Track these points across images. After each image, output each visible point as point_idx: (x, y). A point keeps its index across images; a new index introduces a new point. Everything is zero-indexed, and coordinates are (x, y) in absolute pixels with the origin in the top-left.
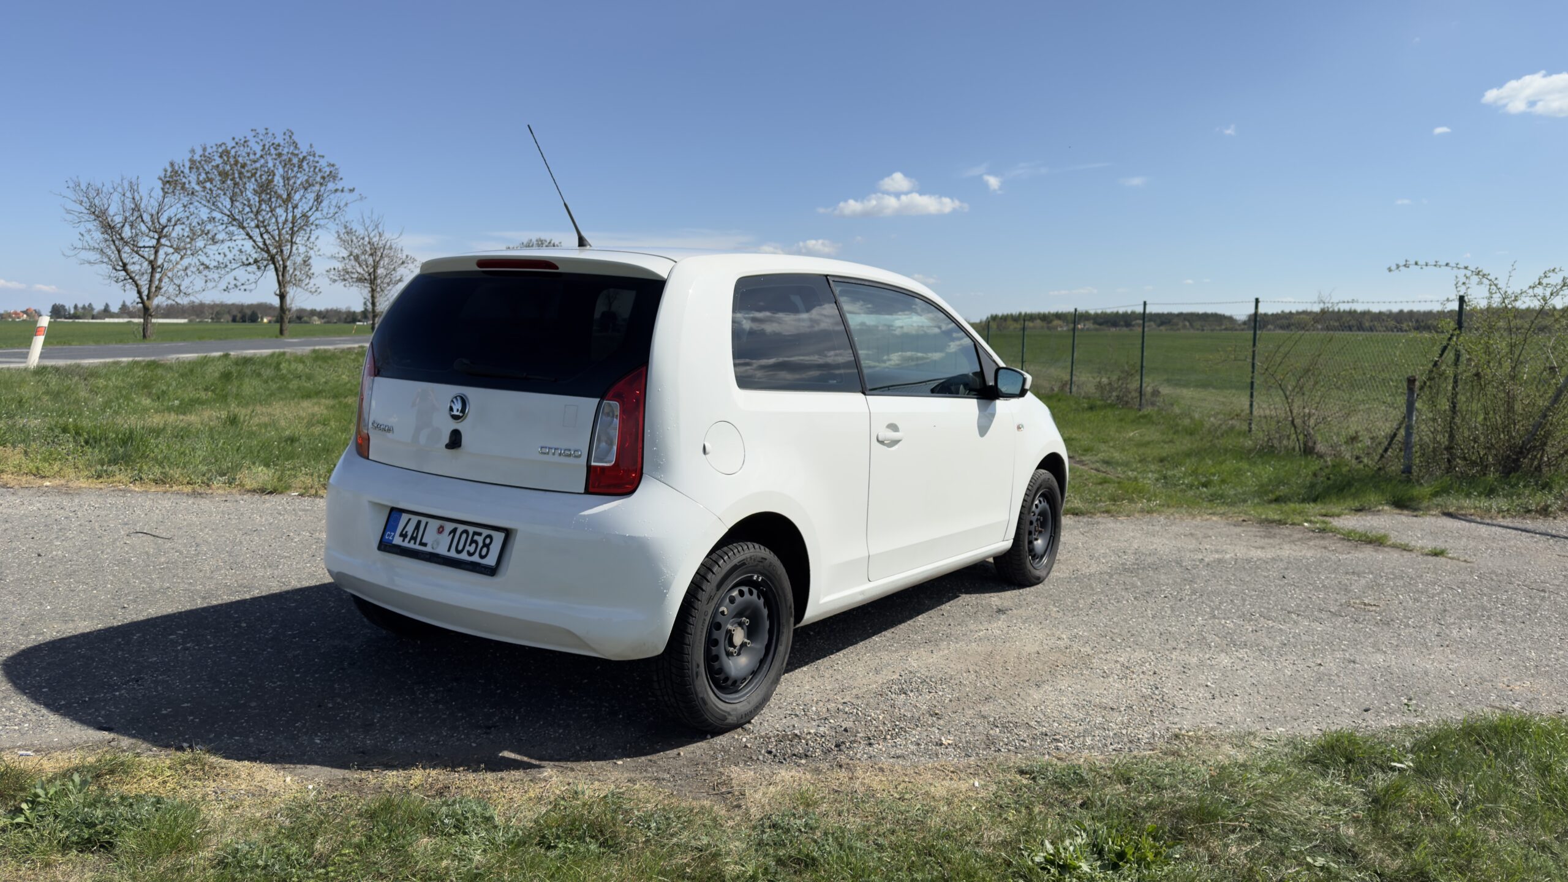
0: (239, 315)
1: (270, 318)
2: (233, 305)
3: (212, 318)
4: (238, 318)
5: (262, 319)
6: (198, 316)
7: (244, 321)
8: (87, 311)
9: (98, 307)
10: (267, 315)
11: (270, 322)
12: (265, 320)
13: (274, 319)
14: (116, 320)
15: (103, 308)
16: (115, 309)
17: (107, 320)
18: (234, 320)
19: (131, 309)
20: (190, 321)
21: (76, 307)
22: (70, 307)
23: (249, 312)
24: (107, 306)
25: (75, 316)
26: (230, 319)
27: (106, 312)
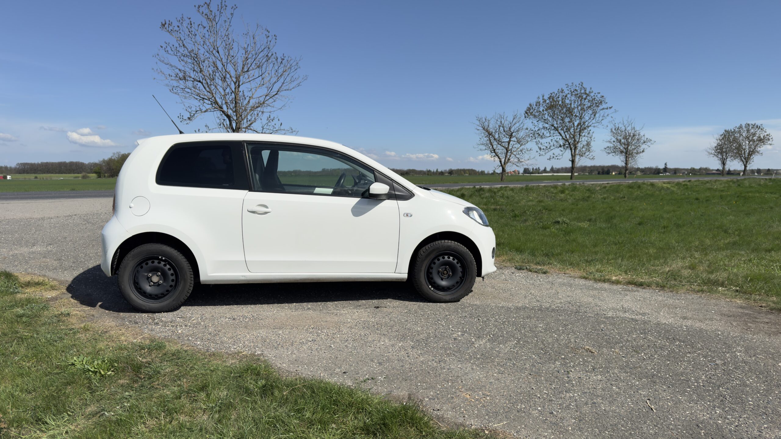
0: (601, 171)
1: (616, 172)
2: (600, 166)
3: (589, 173)
4: (600, 173)
5: (612, 173)
6: (583, 172)
7: (603, 174)
8: (537, 171)
9: (542, 169)
10: (615, 171)
11: (616, 174)
12: (614, 173)
13: (618, 173)
14: (547, 174)
15: (543, 169)
16: (548, 169)
17: (544, 174)
18: (599, 174)
19: (554, 169)
20: (579, 174)
21: (533, 169)
22: (531, 168)
23: (606, 170)
24: (545, 168)
25: (532, 173)
26: (597, 172)
27: (545, 171)
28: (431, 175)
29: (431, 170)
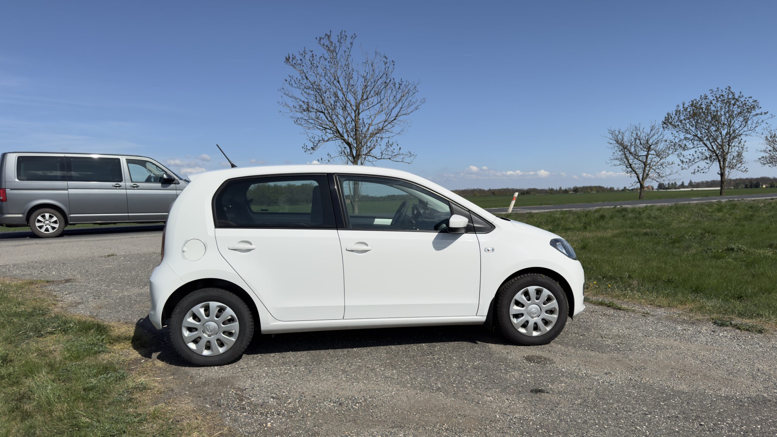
0: (749, 184)
1: (767, 185)
2: (747, 179)
3: (734, 187)
4: (748, 186)
5: (762, 186)
7: (751, 187)
8: (674, 186)
9: (679, 183)
10: (765, 184)
11: (767, 187)
12: (764, 186)
13: (770, 185)
14: (686, 189)
15: (681, 184)
16: (686, 184)
17: (681, 190)
18: (746, 187)
19: (693, 184)
21: (669, 184)
22: (666, 183)
23: (755, 182)
24: (683, 182)
25: (668, 188)
26: (744, 186)
27: (682, 186)
28: (554, 194)
29: (553, 188)
